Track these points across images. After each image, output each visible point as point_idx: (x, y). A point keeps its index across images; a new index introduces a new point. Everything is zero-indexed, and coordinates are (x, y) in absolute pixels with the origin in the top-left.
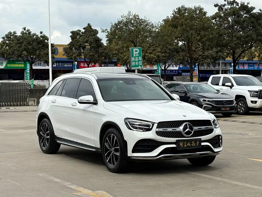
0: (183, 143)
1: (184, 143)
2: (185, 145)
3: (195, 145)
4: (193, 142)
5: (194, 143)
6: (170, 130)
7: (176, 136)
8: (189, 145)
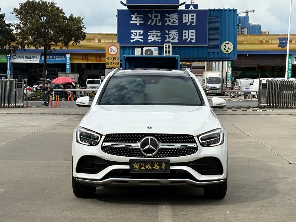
0: (138, 164)
1: (140, 165)
2: (143, 167)
3: (160, 168)
4: (155, 164)
5: (157, 166)
6: (122, 145)
7: (131, 155)
8: (149, 168)
